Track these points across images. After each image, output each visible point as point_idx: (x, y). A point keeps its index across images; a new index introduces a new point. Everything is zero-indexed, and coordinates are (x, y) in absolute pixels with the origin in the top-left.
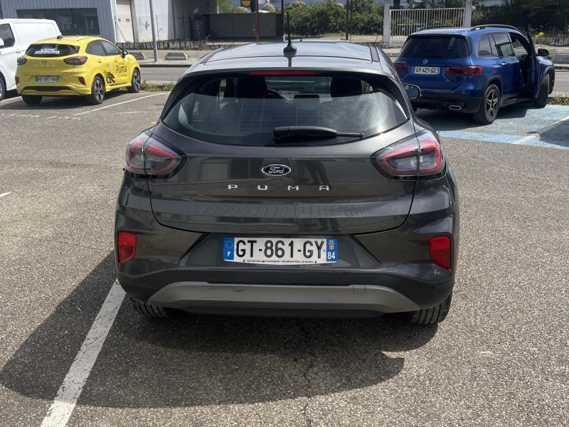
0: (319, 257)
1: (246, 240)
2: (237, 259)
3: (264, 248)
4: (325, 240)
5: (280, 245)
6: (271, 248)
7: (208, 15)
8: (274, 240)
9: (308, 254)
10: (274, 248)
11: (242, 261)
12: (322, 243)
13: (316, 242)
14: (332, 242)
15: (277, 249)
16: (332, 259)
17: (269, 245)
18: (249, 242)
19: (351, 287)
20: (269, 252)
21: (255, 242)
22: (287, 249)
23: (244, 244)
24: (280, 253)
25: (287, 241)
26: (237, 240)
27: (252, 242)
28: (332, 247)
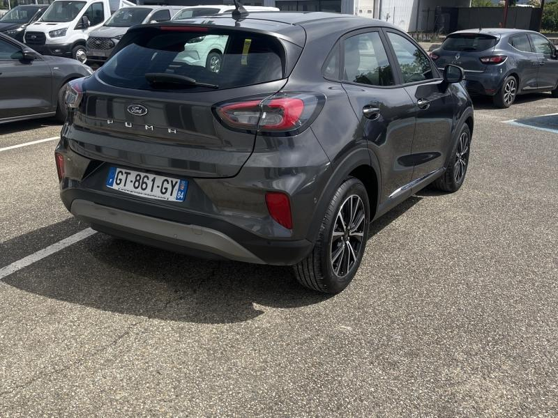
0: (171, 195)
1: (124, 171)
2: (115, 187)
3: (134, 180)
4: (179, 181)
5: (145, 180)
6: (139, 181)
7: (458, 9)
8: (143, 175)
9: (164, 191)
10: (141, 181)
11: (117, 189)
12: (176, 182)
13: (172, 182)
14: (183, 182)
15: (143, 183)
16: (180, 199)
17: (138, 178)
18: (126, 173)
19: (191, 226)
20: (137, 184)
21: (130, 174)
22: (150, 183)
23: (122, 174)
24: (144, 186)
25: (151, 176)
26: (118, 170)
27: (128, 174)
28: (182, 188)
